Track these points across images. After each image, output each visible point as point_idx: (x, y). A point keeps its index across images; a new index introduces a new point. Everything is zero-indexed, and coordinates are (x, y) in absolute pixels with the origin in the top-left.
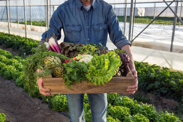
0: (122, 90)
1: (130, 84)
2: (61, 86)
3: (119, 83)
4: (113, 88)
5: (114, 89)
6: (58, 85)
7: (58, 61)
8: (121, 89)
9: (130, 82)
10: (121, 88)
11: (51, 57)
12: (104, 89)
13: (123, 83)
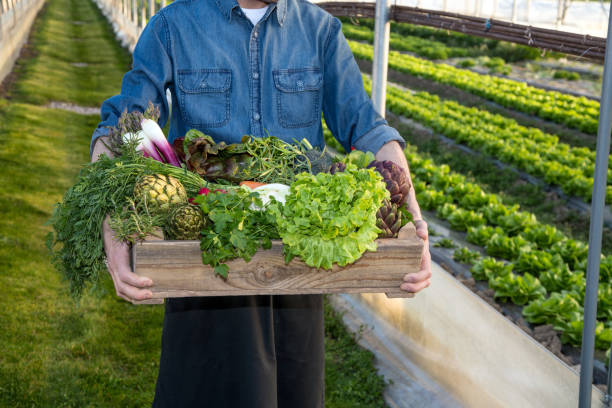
0: (384, 283)
1: (411, 261)
2: (193, 267)
3: (374, 259)
4: (357, 276)
5: (359, 280)
6: (181, 266)
7: (178, 190)
8: (383, 280)
9: (411, 255)
10: (380, 277)
11: (157, 178)
12: (327, 279)
13: (386, 258)
